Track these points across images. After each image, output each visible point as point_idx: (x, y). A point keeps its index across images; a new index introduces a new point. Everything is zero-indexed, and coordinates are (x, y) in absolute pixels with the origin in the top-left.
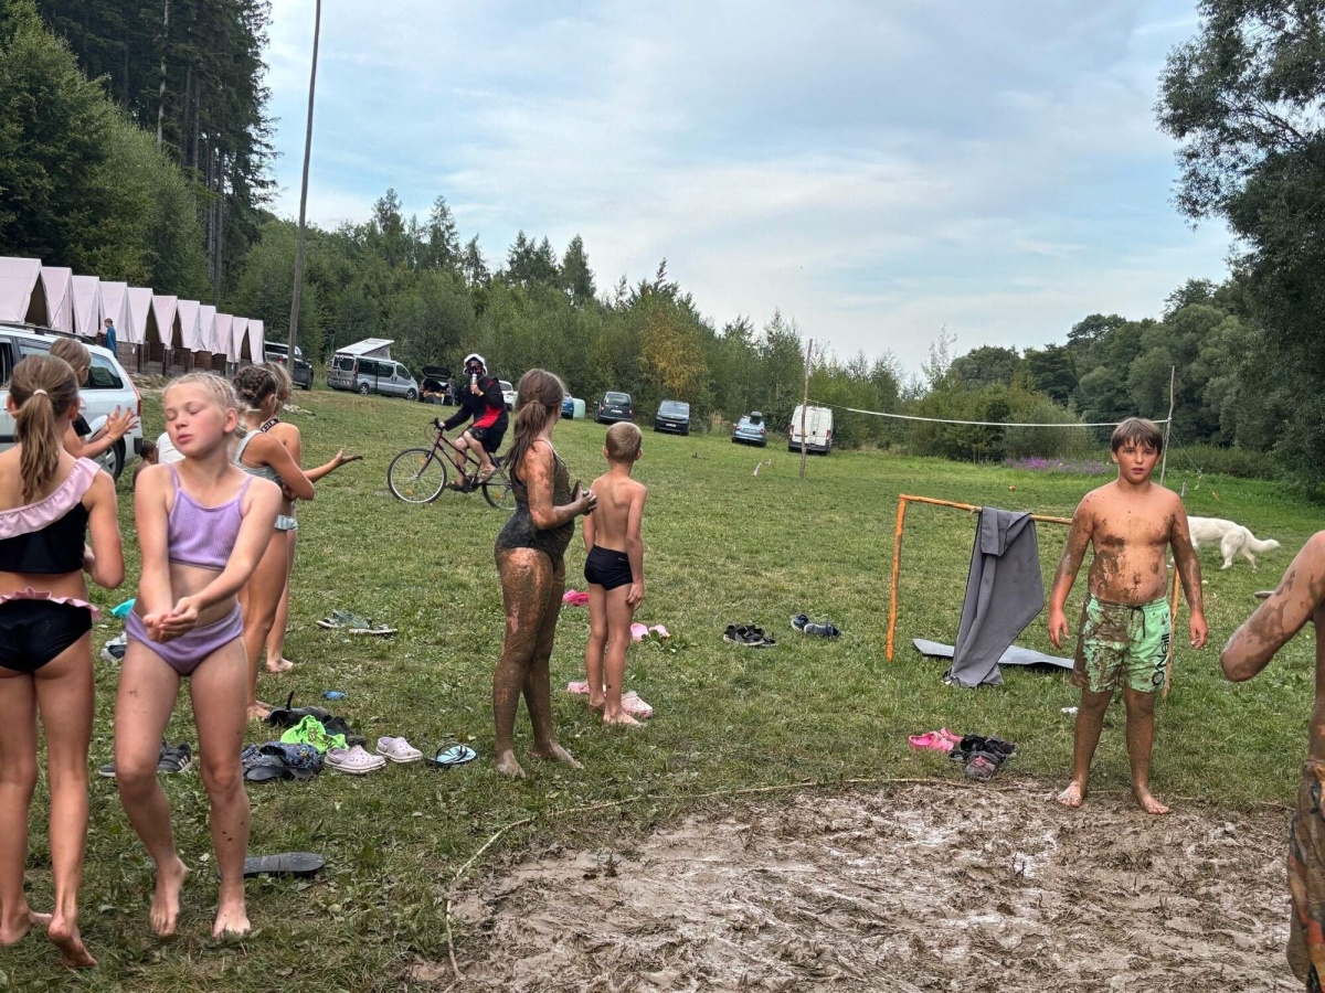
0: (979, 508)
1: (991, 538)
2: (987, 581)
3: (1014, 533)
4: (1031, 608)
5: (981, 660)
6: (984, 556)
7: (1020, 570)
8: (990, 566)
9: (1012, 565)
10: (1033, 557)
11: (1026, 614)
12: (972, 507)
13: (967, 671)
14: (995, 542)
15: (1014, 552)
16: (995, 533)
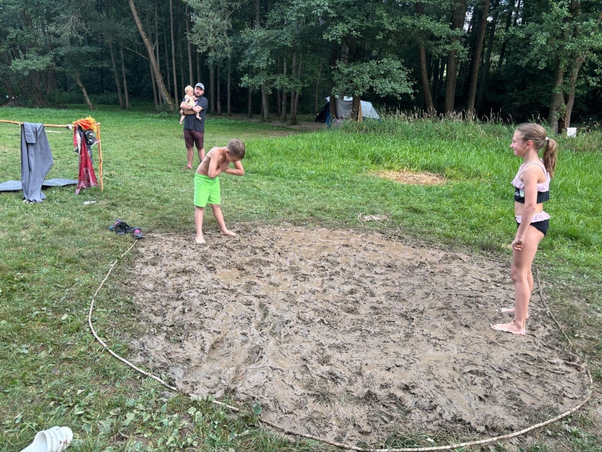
0: (22, 123)
2: (32, 155)
3: (38, 133)
4: (49, 164)
5: (35, 190)
6: (27, 144)
8: (31, 149)
9: (39, 147)
10: (46, 143)
11: (47, 167)
12: (19, 123)
14: (33, 137)
16: (32, 134)
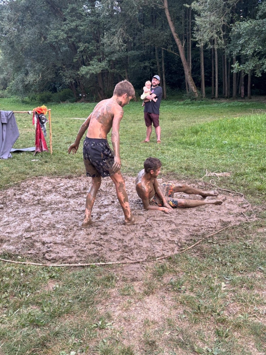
1: (4, 119)
2: (5, 131)
3: (9, 117)
4: (16, 136)
5: (6, 152)
6: (3, 124)
7: (12, 126)
8: (5, 126)
10: (15, 123)
11: (15, 138)
13: (3, 155)
14: (6, 119)
15: (10, 122)
16: (5, 117)
